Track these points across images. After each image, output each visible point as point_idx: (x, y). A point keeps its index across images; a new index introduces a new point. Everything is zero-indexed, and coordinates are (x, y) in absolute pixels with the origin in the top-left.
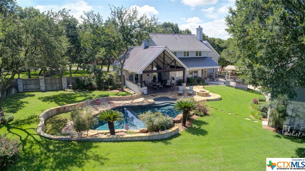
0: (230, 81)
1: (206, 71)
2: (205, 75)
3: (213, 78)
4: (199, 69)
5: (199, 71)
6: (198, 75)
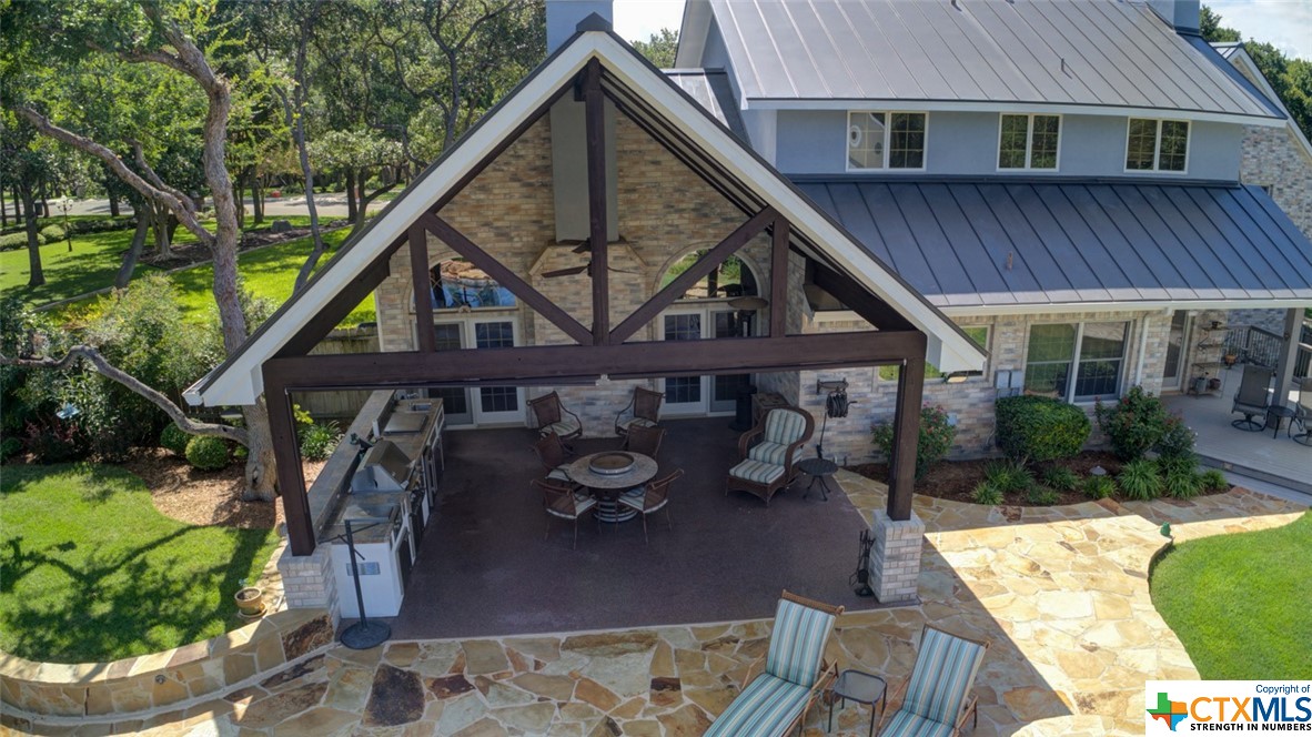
1: (1214, 316)
2: (1202, 356)
4: (1147, 314)
5: (1143, 326)
6: (1128, 369)
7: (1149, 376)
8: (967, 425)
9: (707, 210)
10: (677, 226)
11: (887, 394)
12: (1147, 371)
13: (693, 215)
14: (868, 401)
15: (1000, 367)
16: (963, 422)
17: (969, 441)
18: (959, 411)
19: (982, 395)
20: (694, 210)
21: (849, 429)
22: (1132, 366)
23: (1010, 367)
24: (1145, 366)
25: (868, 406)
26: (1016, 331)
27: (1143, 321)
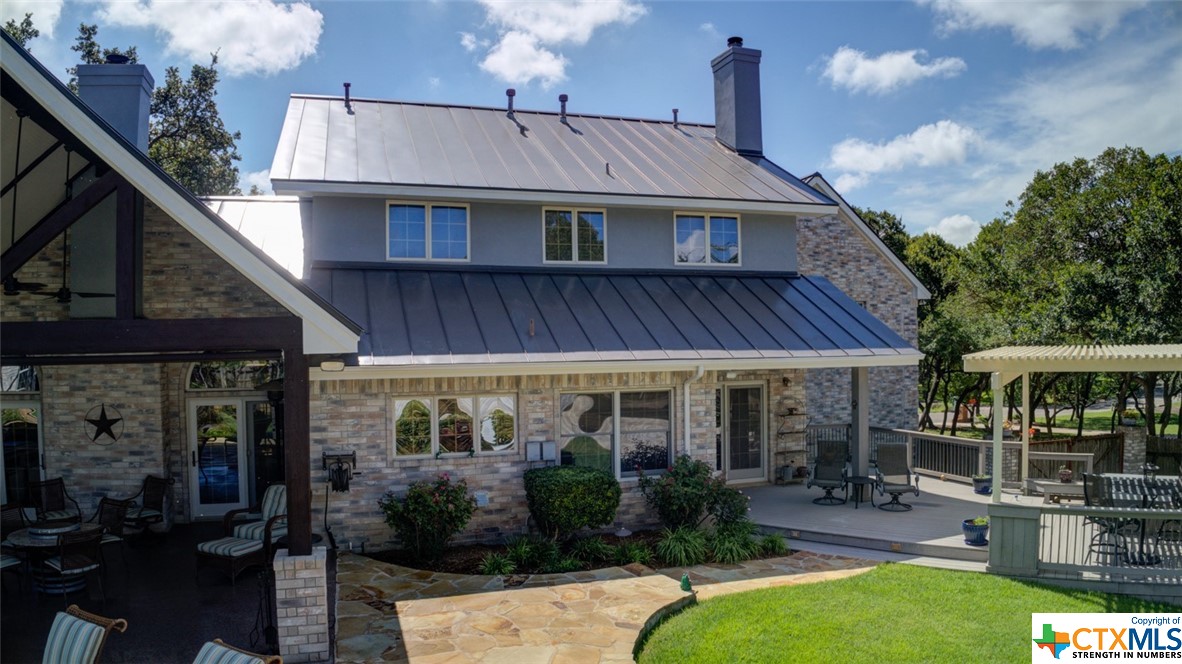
0: (1043, 510)
1: (790, 403)
2: (783, 444)
3: (855, 469)
4: (684, 377)
5: (683, 394)
6: (676, 440)
7: (701, 447)
8: (501, 504)
9: (238, 294)
10: (206, 309)
11: (405, 468)
12: (697, 441)
13: (223, 298)
14: (384, 477)
15: (531, 439)
16: (496, 500)
17: (506, 522)
18: (490, 489)
19: (514, 469)
20: (223, 293)
21: (364, 510)
22: (679, 436)
23: (542, 438)
24: (693, 436)
25: (384, 483)
26: (543, 399)
27: (683, 388)
